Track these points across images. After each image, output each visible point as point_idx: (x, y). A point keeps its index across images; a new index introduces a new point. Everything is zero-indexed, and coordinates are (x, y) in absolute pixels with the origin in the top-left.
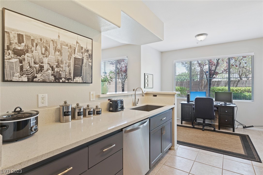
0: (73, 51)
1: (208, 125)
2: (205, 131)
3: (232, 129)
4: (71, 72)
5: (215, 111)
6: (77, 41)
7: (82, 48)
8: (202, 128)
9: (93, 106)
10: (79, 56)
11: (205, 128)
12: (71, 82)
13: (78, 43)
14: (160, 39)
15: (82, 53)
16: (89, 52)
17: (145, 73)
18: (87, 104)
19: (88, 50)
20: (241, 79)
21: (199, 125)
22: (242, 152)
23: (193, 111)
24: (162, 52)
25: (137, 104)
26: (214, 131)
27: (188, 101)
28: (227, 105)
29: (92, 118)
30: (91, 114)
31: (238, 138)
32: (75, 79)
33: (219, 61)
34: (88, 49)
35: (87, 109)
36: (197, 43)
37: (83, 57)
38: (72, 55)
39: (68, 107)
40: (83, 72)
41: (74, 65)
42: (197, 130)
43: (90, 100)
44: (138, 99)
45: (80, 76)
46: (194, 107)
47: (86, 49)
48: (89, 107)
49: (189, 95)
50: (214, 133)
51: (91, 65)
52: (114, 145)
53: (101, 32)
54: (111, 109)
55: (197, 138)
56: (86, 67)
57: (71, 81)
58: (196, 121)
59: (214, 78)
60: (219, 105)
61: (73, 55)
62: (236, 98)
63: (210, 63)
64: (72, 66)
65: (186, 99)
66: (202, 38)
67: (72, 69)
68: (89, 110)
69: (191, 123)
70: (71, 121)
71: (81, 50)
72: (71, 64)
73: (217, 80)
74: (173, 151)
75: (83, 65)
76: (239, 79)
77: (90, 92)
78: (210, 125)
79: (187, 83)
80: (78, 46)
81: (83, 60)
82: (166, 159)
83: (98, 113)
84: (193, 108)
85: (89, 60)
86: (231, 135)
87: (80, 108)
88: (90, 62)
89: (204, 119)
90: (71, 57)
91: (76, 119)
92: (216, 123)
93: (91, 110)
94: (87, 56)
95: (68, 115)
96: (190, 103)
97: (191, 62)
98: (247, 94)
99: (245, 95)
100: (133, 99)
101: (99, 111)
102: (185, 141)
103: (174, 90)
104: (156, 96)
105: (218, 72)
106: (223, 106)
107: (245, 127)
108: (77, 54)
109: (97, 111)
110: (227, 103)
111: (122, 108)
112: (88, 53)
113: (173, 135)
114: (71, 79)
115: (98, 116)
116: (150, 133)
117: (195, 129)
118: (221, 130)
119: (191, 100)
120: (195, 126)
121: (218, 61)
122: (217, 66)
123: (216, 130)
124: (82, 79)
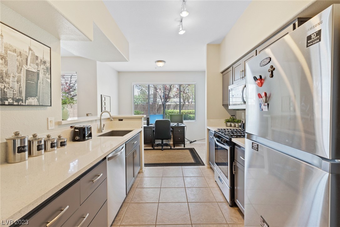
0: (24, 61)
1: (166, 145)
2: (164, 151)
3: (183, 145)
4: (22, 91)
5: (171, 131)
6: (29, 47)
7: (37, 57)
8: (161, 148)
9: (54, 136)
10: (32, 68)
11: (164, 148)
12: (22, 104)
13: (32, 50)
14: (126, 60)
15: (37, 64)
16: (47, 64)
17: (101, 95)
18: (47, 134)
19: (46, 62)
20: (185, 103)
21: (158, 146)
22: (192, 161)
23: (152, 134)
24: (119, 72)
25: (103, 130)
26: (171, 149)
27: (148, 124)
28: (179, 126)
29: (56, 152)
30: (54, 147)
31: (188, 151)
32: (27, 100)
33: (172, 87)
34: (46, 60)
35: (47, 141)
36: (156, 68)
37: (39, 71)
38: (22, 67)
39: (22, 140)
40: (38, 91)
41: (26, 80)
42: (157, 150)
43: (48, 129)
44: (104, 125)
45: (36, 96)
46: (154, 129)
47: (43, 60)
48: (51, 138)
49: (148, 118)
50: (171, 150)
51: (50, 82)
52: (102, 174)
53: (60, 40)
54: (77, 138)
55: (159, 158)
56: (42, 84)
57: (23, 102)
58: (154, 143)
59: (168, 101)
60: (174, 125)
61: (24, 66)
62: (185, 119)
63: (165, 88)
64: (23, 82)
65: (145, 122)
66: (161, 64)
67: (23, 85)
68: (52, 142)
69: (151, 145)
70: (28, 158)
71: (36, 61)
72: (22, 78)
73: (169, 103)
74: (142, 174)
75: (39, 82)
76: (183, 103)
77: (48, 119)
78: (167, 145)
79: (142, 106)
80: (32, 54)
81: (38, 74)
82: (137, 183)
83: (63, 144)
84: (154, 131)
85: (47, 75)
86: (183, 150)
87: (39, 140)
88: (48, 79)
89: (162, 140)
90: (21, 69)
91: (34, 155)
92: (171, 142)
93: (54, 141)
94: (44, 69)
95: (24, 151)
96: (150, 126)
97: (149, 86)
98: (192, 115)
99: (190, 116)
100: (98, 124)
101: (64, 142)
102: (150, 163)
103: (133, 114)
104: (122, 120)
105: (171, 97)
106: (177, 126)
107: (191, 142)
108: (30, 66)
109: (61, 143)
110: (179, 124)
111: (90, 135)
112: (45, 66)
113: (142, 158)
114: (22, 100)
115: (63, 148)
116: (126, 157)
117: (155, 151)
118: (175, 148)
119: (150, 123)
120: (155, 148)
121: (170, 87)
122: (169, 92)
123: (172, 148)
124: (38, 100)
